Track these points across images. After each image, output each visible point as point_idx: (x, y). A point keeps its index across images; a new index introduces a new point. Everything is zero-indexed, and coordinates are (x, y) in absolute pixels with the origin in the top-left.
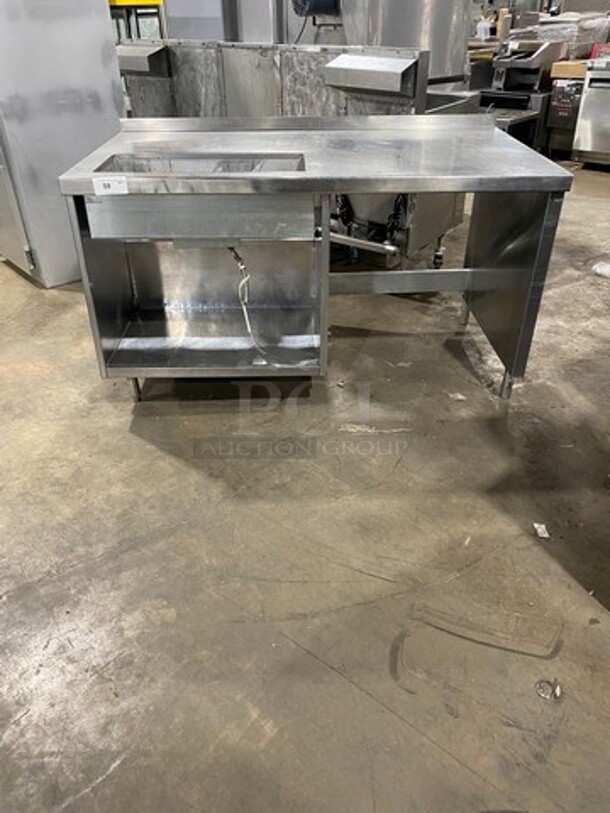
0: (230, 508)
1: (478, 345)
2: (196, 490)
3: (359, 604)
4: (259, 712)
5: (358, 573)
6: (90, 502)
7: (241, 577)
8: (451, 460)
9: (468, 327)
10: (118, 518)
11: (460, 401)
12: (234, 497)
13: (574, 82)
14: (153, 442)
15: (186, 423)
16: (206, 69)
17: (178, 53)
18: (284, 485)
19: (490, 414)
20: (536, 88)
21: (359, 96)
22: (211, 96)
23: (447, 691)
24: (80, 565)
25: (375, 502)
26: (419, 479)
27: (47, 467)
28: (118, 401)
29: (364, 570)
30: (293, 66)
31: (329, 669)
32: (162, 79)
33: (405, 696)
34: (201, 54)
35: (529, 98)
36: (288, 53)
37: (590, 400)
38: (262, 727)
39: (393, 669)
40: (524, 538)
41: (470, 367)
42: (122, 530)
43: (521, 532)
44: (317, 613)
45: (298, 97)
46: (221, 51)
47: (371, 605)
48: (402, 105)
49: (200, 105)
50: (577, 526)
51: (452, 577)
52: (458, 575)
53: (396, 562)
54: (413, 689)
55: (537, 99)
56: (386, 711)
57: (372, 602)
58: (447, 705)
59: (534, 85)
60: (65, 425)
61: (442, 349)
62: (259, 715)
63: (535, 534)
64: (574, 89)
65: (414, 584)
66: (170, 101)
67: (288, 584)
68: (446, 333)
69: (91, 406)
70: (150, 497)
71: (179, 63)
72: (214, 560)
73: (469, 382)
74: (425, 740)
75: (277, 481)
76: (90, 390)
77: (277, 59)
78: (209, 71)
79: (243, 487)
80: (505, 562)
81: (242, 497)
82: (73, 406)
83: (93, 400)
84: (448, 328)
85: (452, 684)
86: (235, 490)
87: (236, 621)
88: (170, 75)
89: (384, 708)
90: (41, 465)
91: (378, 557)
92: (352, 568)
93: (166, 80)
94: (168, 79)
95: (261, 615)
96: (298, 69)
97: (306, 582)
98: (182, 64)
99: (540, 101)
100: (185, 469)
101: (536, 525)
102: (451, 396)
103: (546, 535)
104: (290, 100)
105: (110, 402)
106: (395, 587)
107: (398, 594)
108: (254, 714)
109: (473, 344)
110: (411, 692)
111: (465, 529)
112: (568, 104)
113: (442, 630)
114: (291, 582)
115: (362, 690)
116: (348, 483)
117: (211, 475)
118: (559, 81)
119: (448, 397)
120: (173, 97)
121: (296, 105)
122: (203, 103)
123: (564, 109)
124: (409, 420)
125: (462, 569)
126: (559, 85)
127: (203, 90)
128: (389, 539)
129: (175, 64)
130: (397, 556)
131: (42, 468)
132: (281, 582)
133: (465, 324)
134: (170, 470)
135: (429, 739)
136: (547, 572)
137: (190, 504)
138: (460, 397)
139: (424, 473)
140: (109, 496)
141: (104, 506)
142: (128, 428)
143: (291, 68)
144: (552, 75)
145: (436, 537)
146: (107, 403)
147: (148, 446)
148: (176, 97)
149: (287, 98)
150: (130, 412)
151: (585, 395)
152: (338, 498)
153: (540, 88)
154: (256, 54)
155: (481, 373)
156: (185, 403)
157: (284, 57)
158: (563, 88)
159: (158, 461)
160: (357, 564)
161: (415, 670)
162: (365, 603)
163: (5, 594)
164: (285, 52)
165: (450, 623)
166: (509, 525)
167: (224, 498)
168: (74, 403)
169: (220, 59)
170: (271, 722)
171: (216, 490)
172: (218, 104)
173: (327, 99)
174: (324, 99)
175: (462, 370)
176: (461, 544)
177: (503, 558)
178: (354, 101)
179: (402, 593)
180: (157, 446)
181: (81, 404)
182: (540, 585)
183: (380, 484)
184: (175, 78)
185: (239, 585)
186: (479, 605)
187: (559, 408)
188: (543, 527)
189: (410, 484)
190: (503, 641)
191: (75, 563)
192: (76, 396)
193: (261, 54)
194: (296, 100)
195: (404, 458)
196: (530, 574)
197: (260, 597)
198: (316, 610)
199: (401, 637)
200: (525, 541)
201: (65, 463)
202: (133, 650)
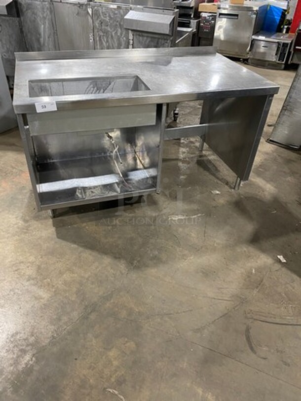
0: (135, 275)
1: (213, 162)
2: (112, 268)
3: (221, 317)
4: (202, 390)
5: (213, 300)
6: (56, 287)
7: (158, 315)
8: (228, 228)
9: (204, 152)
10: (77, 294)
11: (218, 194)
12: (134, 268)
13: (211, 14)
14: (75, 242)
15: (87, 227)
16: (43, 14)
17: (23, 3)
18: (156, 256)
19: (234, 199)
20: (192, 16)
21: (140, 34)
22: (47, 30)
23: (279, 353)
24: (68, 328)
25: (204, 258)
26: (218, 241)
27: (18, 269)
28: (41, 219)
29: (216, 297)
30: (100, 15)
31: (223, 356)
32: (13, 18)
33: (263, 361)
34: (39, 5)
35: (190, 22)
36: (96, 8)
37: (272, 186)
38: (207, 398)
39: (252, 348)
40: (276, 264)
41: (214, 175)
42: (82, 301)
43: (274, 261)
44: (204, 326)
45: (104, 33)
46: (53, 4)
47: (226, 316)
48: (165, 39)
49: (40, 35)
50: (295, 253)
51: (255, 292)
52: (257, 290)
53: (228, 290)
54: (265, 357)
55: (194, 22)
56: (258, 372)
57: (226, 314)
58: (282, 361)
59: (191, 15)
60: (17, 240)
61: (196, 165)
62: (203, 391)
63: (280, 261)
64: (211, 18)
65: (241, 300)
66: (19, 31)
67: (183, 314)
68: (195, 156)
69: (26, 225)
70: (89, 277)
71: (24, 10)
72: (140, 308)
73: (217, 183)
74: (281, 382)
75: (151, 255)
76: (21, 215)
77: (90, 11)
78: (45, 15)
79: (136, 262)
80: (274, 279)
81: (137, 268)
82: (16, 226)
83: (26, 221)
84: (194, 154)
85: (280, 349)
86: (132, 264)
87: (167, 341)
88: (18, 16)
89: (257, 371)
90: (15, 268)
91: (219, 289)
92: (209, 298)
93: (16, 19)
94: (18, 19)
95: (178, 335)
96: (102, 17)
97: (191, 311)
98: (27, 10)
99: (195, 24)
100: (99, 256)
101: (279, 257)
102: (213, 192)
103: (285, 261)
104: (99, 34)
105: (37, 221)
106: (233, 303)
107: (236, 307)
108: (200, 391)
109: (210, 161)
110: (265, 359)
111: (249, 264)
112: (208, 25)
113: (263, 321)
114: (184, 312)
115: (242, 363)
116: (186, 250)
117: (116, 258)
118: (203, 13)
119: (212, 193)
120: (21, 29)
121: (102, 37)
122: (42, 34)
123: (207, 28)
124: (199, 208)
125: (258, 287)
126: (203, 16)
127: (42, 26)
128: (219, 277)
129: (22, 11)
130: (226, 286)
131: (16, 271)
132: (179, 313)
133: (201, 151)
134: (91, 258)
135: (282, 380)
136: (293, 281)
137: (112, 277)
138: (218, 192)
139: (219, 238)
140: (65, 281)
141: (65, 288)
142: (55, 236)
143: (99, 17)
144: (200, 10)
145: (239, 272)
146: (35, 222)
147: (72, 246)
148: (24, 29)
149: (97, 34)
150: (52, 226)
151: (270, 184)
152: (186, 260)
153: (194, 17)
154: (76, 6)
155: (221, 178)
156: (80, 215)
157: (94, 10)
158: (205, 17)
159: (82, 254)
160: (211, 294)
161: (261, 346)
162: (223, 316)
163: (33, 357)
164: (95, 7)
165: (266, 317)
166: (268, 259)
167: (129, 270)
168: (16, 224)
169: (52, 8)
170: (210, 393)
171: (122, 266)
172: (52, 34)
173: (121, 34)
174: (119, 34)
175: (211, 177)
176: (252, 273)
177: (272, 277)
178: (138, 37)
179: (237, 306)
180: (78, 245)
181: (20, 224)
182: (294, 288)
183: (202, 247)
184: (22, 18)
185: (159, 320)
186: (273, 304)
187: (261, 192)
188: (282, 257)
189: (215, 245)
190: (291, 321)
191: (65, 327)
192: (14, 219)
193: (79, 7)
194: (102, 34)
195: (206, 230)
196: (287, 283)
197: (173, 325)
198: (203, 325)
199: (248, 330)
200: (277, 266)
201: (29, 264)
202: (123, 372)
